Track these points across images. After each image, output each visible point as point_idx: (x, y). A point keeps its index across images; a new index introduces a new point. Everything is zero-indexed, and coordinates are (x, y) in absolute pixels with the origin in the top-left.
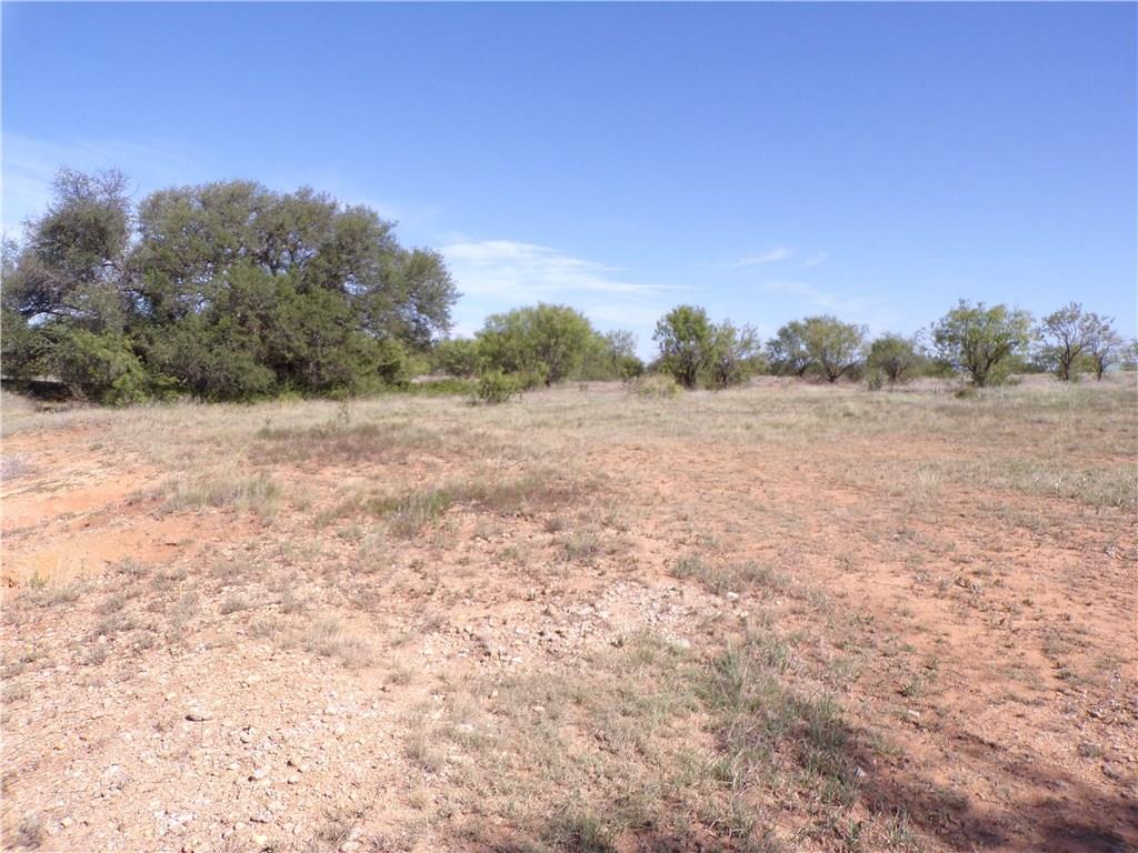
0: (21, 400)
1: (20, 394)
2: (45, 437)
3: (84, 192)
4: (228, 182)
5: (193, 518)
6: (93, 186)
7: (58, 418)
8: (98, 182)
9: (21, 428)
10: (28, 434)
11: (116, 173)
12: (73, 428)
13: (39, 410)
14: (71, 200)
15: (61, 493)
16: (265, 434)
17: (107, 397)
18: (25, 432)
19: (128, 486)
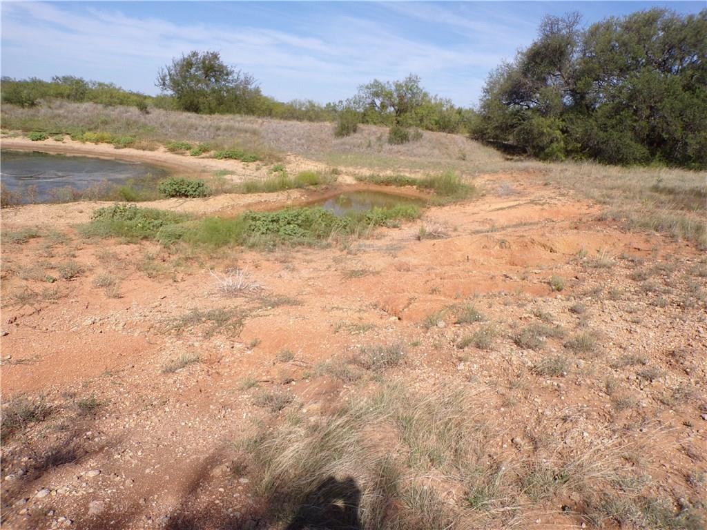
0: (499, 153)
1: (498, 150)
2: (514, 175)
3: (555, 30)
4: (647, 11)
5: (644, 236)
6: (561, 25)
7: (520, 165)
8: (564, 21)
9: (501, 169)
10: (506, 172)
11: (576, 14)
12: (528, 172)
13: (508, 159)
14: (547, 36)
15: (546, 207)
16: (655, 189)
17: (542, 155)
18: (504, 171)
19: (579, 209)
